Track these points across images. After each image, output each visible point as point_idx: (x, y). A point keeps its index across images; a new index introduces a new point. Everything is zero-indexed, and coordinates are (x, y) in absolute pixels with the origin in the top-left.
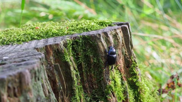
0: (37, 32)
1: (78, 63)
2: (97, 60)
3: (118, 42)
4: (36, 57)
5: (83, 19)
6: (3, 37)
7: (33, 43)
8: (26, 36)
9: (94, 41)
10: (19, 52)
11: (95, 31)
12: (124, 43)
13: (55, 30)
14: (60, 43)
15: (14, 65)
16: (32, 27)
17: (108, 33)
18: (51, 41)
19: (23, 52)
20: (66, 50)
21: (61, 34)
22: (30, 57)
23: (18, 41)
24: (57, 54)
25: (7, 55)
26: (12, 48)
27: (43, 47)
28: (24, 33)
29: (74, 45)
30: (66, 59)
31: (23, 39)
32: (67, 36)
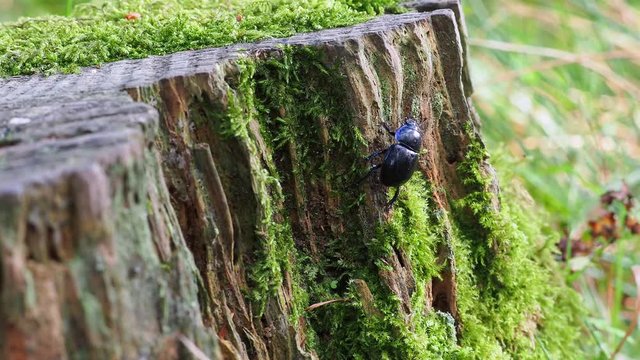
0: (132, 30)
1: (277, 143)
2: (343, 134)
3: (421, 69)
4: (129, 121)
6: (8, 50)
7: (118, 72)
8: (93, 44)
9: (334, 67)
10: (66, 102)
11: (339, 30)
12: (440, 72)
13: (194, 24)
14: (215, 72)
15: (51, 147)
16: (114, 13)
17: (386, 39)
18: (181, 64)
19: (80, 103)
20: (235, 95)
21: (218, 40)
22: (109, 118)
23: (64, 62)
24: (201, 111)
25: (26, 112)
26: (42, 87)
27: (151, 86)
28: (83, 36)
29: (263, 77)
30: (234, 128)
31: (80, 55)
32: (238, 47)
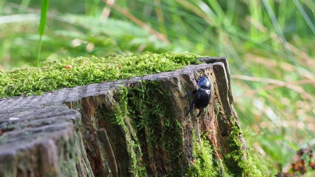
0: (68, 74)
1: (139, 128)
2: (171, 123)
4: (66, 118)
5: (148, 52)
6: (8, 84)
7: (62, 94)
8: (49, 80)
9: (166, 91)
10: (36, 109)
11: (169, 72)
12: (218, 93)
13: (98, 70)
14: (108, 94)
15: (29, 131)
16: (59, 65)
17: (191, 77)
18: (92, 90)
19: (43, 110)
20: (118, 105)
21: (110, 78)
22: (57, 117)
23: (35, 89)
24: (102, 113)
25: (17, 114)
26: (24, 102)
27: (77, 101)
28: (45, 76)
29: (132, 96)
30: (118, 121)
31: (43, 86)
32: (119, 81)
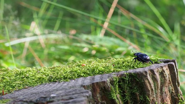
0: (84, 69)
1: (124, 101)
2: (143, 98)
3: (165, 79)
4: (83, 95)
5: (129, 56)
6: (50, 75)
7: (80, 81)
8: (73, 73)
9: (140, 79)
10: (66, 90)
11: (142, 68)
12: (171, 80)
13: (101, 67)
14: (107, 81)
15: (62, 103)
16: (78, 64)
17: (155, 71)
18: (98, 78)
19: (70, 90)
20: (113, 87)
21: (108, 72)
22: (78, 94)
23: (65, 78)
24: (103, 92)
25: (55, 93)
26: (59, 85)
27: (89, 85)
28: (70, 71)
29: (120, 82)
30: (113, 97)
31: (69, 76)
32: (113, 74)
